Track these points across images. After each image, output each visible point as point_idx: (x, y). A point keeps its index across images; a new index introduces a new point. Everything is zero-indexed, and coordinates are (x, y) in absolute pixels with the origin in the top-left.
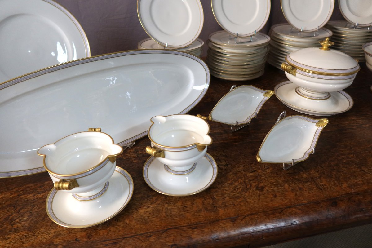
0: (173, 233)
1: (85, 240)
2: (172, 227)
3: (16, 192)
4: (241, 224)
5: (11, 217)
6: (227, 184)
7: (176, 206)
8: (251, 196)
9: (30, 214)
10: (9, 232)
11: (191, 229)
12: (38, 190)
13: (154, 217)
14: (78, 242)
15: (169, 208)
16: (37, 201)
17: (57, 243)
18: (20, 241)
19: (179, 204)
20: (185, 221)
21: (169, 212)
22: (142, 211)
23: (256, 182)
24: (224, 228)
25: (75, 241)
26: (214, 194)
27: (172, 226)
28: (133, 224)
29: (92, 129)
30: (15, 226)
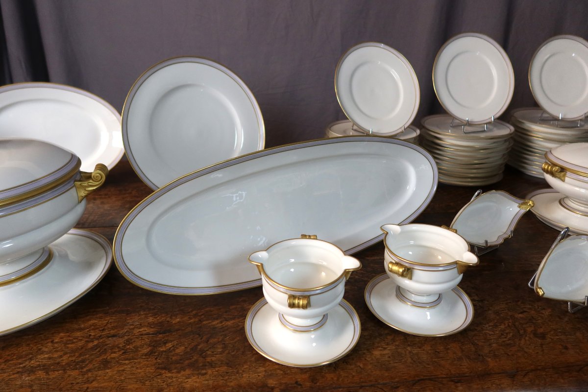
0: (428, 385)
1: (308, 384)
2: (425, 378)
3: (195, 316)
4: (523, 382)
5: (199, 347)
6: (489, 326)
7: (424, 350)
8: (530, 345)
9: (224, 345)
10: (202, 366)
11: (452, 383)
12: (225, 316)
13: (397, 363)
14: (299, 387)
15: (414, 352)
16: (227, 330)
17: (272, 385)
18: (222, 378)
19: (427, 348)
20: (443, 371)
21: (416, 357)
22: (377, 353)
23: (531, 327)
24: (500, 385)
25: (295, 385)
26: (474, 338)
27: (424, 376)
28: (370, 369)
29: (305, 236)
30: (209, 359)
